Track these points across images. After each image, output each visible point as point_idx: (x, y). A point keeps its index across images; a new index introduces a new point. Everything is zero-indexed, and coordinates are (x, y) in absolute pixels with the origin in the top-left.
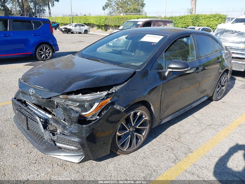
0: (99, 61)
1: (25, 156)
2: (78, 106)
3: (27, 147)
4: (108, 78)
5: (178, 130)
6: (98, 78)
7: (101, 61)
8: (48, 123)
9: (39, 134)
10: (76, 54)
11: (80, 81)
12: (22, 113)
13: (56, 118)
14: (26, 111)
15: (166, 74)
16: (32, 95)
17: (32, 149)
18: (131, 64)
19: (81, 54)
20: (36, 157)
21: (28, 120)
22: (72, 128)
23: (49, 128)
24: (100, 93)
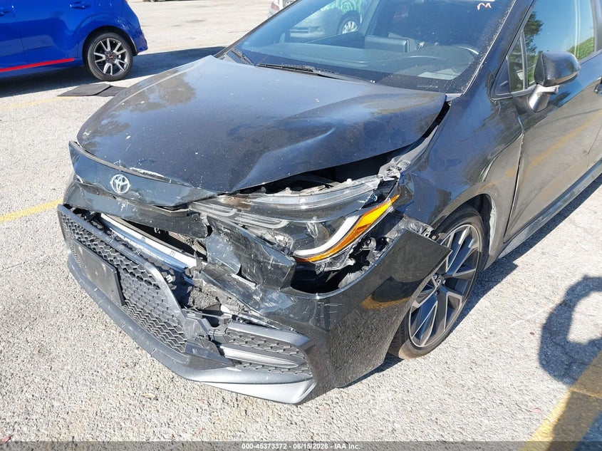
0: (309, 72)
1: (122, 377)
2: (285, 230)
3: (120, 346)
4: (372, 129)
5: (543, 266)
6: (341, 133)
7: (315, 72)
8: (191, 285)
9: (163, 320)
10: (222, 54)
11: (281, 146)
12: (99, 254)
13: (212, 267)
14: (111, 247)
15: (532, 102)
16: (123, 197)
17: (136, 351)
18: (421, 76)
19: (241, 52)
20: (154, 378)
21: (122, 277)
22: (275, 302)
23: (194, 302)
24: (357, 182)
